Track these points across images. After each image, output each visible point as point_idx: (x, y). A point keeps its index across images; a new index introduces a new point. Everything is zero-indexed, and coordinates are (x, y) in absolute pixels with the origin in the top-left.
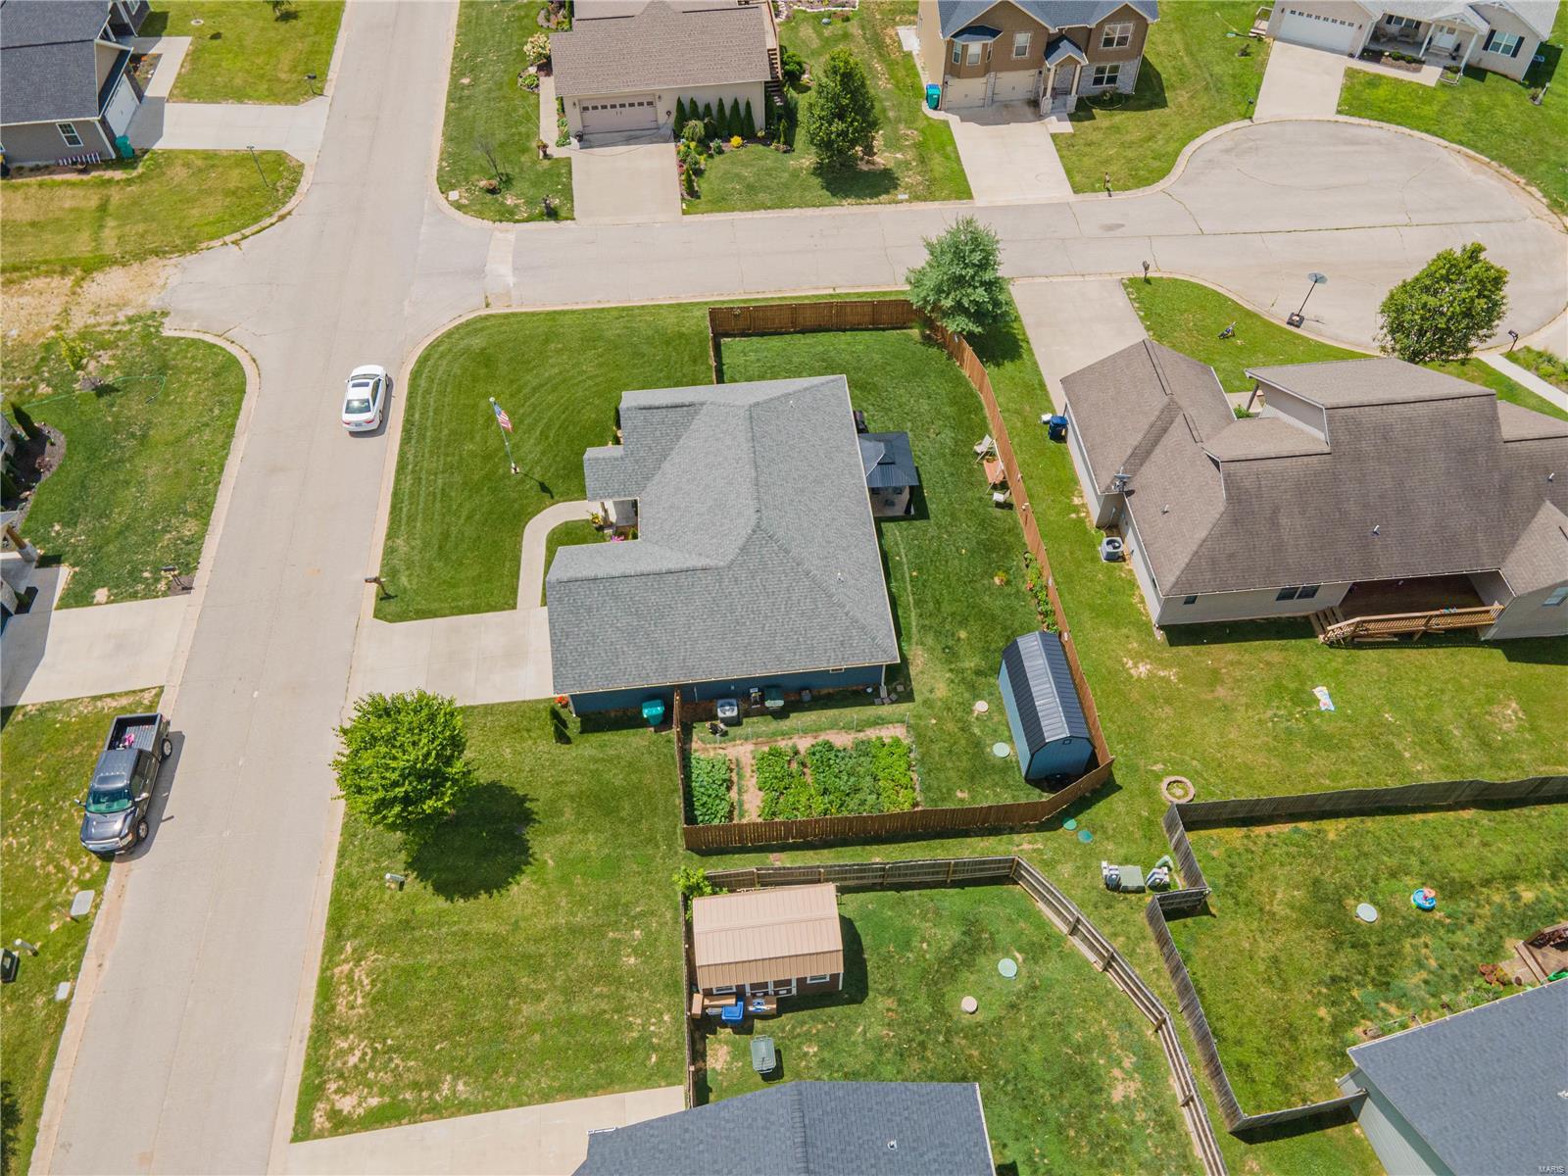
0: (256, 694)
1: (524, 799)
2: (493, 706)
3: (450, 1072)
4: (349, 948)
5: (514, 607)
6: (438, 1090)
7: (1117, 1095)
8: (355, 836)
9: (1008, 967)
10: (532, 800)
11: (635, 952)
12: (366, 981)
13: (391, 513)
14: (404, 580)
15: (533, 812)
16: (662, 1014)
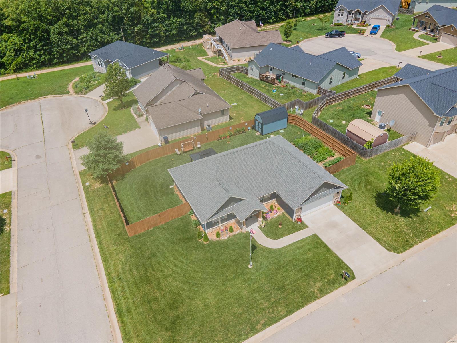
0: (425, 301)
1: (375, 197)
2: (354, 221)
3: (447, 180)
4: (453, 215)
5: (315, 235)
6: (453, 180)
7: (341, 108)
8: (428, 232)
9: (331, 121)
10: (374, 196)
11: (386, 162)
12: (454, 206)
13: (303, 306)
14: (332, 276)
15: (377, 194)
16: (393, 155)
